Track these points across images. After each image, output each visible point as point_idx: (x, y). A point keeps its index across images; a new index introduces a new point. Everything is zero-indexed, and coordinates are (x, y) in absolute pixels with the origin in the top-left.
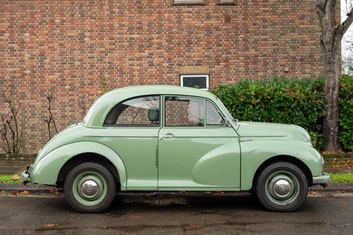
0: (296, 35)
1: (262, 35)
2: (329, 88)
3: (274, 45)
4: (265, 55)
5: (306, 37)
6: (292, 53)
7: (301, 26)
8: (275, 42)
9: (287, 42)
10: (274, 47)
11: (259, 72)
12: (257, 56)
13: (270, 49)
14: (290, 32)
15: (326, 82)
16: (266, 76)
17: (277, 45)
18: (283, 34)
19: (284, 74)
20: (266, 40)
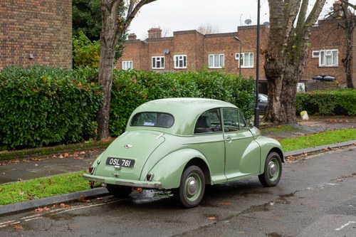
0: (38, 21)
1: (10, 18)
2: (106, 81)
3: (20, 30)
4: (12, 40)
5: (46, 23)
6: (35, 40)
7: (42, 13)
8: (21, 27)
9: (31, 28)
10: (20, 32)
11: (7, 57)
12: (5, 41)
13: (16, 34)
14: (34, 17)
15: (104, 75)
16: (13, 63)
17: (23, 30)
18: (27, 19)
19: (29, 61)
20: (13, 24)
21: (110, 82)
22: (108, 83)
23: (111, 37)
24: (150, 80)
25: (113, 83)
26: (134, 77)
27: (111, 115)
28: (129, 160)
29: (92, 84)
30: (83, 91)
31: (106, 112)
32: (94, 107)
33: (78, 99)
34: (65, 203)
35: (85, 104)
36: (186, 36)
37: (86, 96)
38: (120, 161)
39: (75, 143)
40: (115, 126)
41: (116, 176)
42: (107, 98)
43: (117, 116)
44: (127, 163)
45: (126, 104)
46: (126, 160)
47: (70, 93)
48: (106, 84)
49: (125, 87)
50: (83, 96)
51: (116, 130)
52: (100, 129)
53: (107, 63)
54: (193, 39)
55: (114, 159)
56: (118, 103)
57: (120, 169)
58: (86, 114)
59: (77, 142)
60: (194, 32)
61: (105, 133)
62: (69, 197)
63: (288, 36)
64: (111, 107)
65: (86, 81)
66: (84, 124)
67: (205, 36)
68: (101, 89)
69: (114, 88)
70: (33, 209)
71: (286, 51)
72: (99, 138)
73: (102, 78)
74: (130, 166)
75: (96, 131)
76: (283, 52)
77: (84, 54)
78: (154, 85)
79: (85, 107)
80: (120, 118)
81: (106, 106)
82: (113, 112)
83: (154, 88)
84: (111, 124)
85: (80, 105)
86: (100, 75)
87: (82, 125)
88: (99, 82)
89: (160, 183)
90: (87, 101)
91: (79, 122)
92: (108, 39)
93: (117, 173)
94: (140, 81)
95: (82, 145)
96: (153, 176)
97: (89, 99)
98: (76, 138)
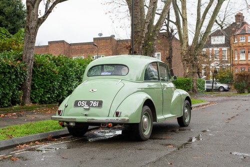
2: (29, 60)
15: (28, 55)
21: (32, 61)
22: (31, 61)
23: (34, 26)
24: (59, 61)
25: (34, 62)
26: (48, 58)
27: (33, 86)
28: (97, 101)
29: (19, 62)
30: (13, 67)
31: (29, 84)
32: (20, 79)
33: (9, 72)
34: (39, 141)
35: (14, 77)
36: (57, 44)
37: (15, 71)
38: (88, 103)
39: (6, 107)
40: (35, 95)
41: (86, 115)
42: (30, 73)
43: (36, 87)
44: (95, 104)
45: (44, 78)
46: (94, 101)
47: (3, 68)
48: (29, 62)
49: (42, 65)
50: (13, 70)
51: (35, 98)
52: (24, 97)
53: (30, 46)
54: (62, 46)
55: (82, 101)
56: (37, 77)
57: (89, 109)
58: (15, 84)
59: (7, 107)
60: (63, 42)
61: (28, 100)
62: (41, 136)
63: (144, 36)
64: (32, 80)
65: (14, 60)
66: (13, 93)
67: (71, 45)
68: (25, 66)
69: (35, 65)
70: (15, 146)
71: (143, 46)
72: (23, 104)
73: (26, 58)
74: (98, 106)
75: (21, 98)
76: (141, 47)
77: (4, 44)
78: (63, 64)
79: (14, 79)
80: (39, 89)
81: (29, 79)
82: (34, 84)
83: (63, 66)
84: (32, 93)
85: (10, 77)
86: (24, 55)
87: (11, 94)
88: (24, 61)
89: (127, 118)
90: (15, 75)
91: (9, 91)
92: (32, 28)
93: (87, 113)
94: (53, 62)
95: (14, 108)
96: (121, 113)
97: (17, 73)
98: (7, 103)
